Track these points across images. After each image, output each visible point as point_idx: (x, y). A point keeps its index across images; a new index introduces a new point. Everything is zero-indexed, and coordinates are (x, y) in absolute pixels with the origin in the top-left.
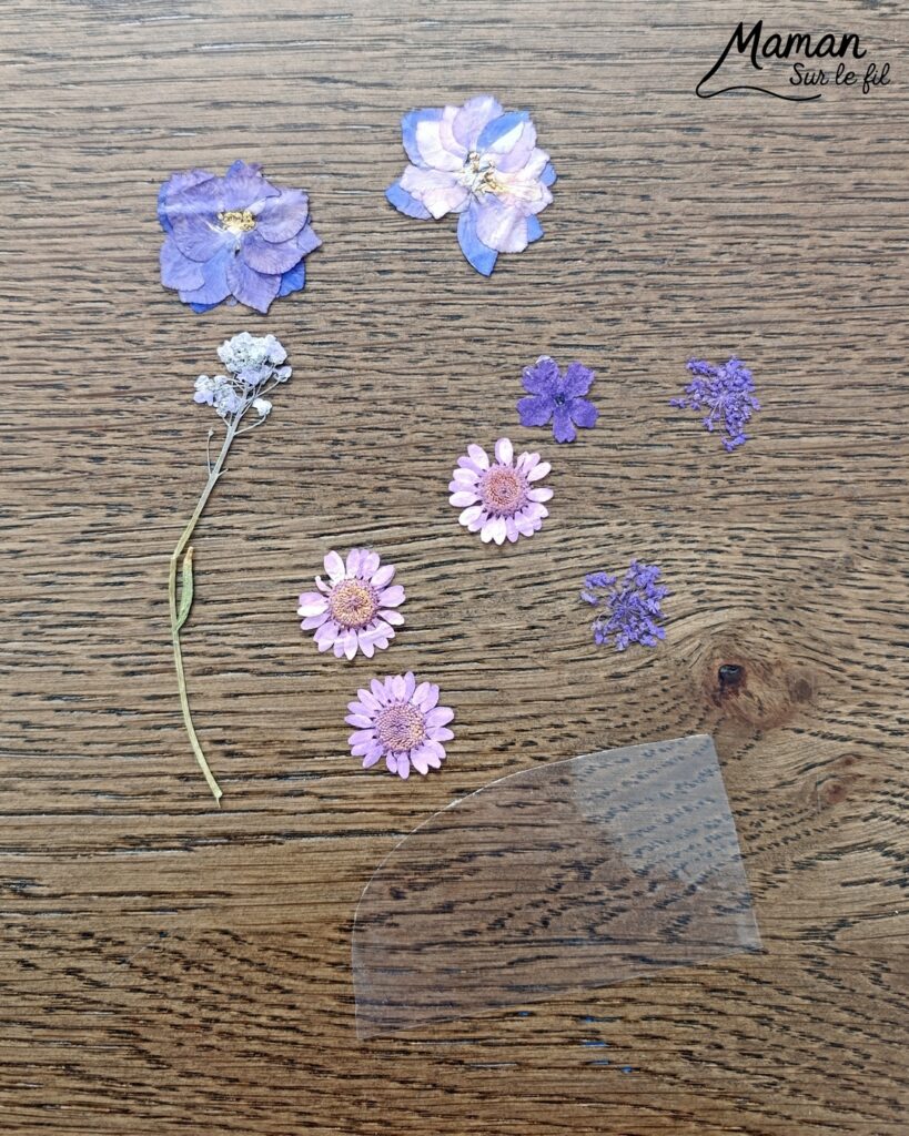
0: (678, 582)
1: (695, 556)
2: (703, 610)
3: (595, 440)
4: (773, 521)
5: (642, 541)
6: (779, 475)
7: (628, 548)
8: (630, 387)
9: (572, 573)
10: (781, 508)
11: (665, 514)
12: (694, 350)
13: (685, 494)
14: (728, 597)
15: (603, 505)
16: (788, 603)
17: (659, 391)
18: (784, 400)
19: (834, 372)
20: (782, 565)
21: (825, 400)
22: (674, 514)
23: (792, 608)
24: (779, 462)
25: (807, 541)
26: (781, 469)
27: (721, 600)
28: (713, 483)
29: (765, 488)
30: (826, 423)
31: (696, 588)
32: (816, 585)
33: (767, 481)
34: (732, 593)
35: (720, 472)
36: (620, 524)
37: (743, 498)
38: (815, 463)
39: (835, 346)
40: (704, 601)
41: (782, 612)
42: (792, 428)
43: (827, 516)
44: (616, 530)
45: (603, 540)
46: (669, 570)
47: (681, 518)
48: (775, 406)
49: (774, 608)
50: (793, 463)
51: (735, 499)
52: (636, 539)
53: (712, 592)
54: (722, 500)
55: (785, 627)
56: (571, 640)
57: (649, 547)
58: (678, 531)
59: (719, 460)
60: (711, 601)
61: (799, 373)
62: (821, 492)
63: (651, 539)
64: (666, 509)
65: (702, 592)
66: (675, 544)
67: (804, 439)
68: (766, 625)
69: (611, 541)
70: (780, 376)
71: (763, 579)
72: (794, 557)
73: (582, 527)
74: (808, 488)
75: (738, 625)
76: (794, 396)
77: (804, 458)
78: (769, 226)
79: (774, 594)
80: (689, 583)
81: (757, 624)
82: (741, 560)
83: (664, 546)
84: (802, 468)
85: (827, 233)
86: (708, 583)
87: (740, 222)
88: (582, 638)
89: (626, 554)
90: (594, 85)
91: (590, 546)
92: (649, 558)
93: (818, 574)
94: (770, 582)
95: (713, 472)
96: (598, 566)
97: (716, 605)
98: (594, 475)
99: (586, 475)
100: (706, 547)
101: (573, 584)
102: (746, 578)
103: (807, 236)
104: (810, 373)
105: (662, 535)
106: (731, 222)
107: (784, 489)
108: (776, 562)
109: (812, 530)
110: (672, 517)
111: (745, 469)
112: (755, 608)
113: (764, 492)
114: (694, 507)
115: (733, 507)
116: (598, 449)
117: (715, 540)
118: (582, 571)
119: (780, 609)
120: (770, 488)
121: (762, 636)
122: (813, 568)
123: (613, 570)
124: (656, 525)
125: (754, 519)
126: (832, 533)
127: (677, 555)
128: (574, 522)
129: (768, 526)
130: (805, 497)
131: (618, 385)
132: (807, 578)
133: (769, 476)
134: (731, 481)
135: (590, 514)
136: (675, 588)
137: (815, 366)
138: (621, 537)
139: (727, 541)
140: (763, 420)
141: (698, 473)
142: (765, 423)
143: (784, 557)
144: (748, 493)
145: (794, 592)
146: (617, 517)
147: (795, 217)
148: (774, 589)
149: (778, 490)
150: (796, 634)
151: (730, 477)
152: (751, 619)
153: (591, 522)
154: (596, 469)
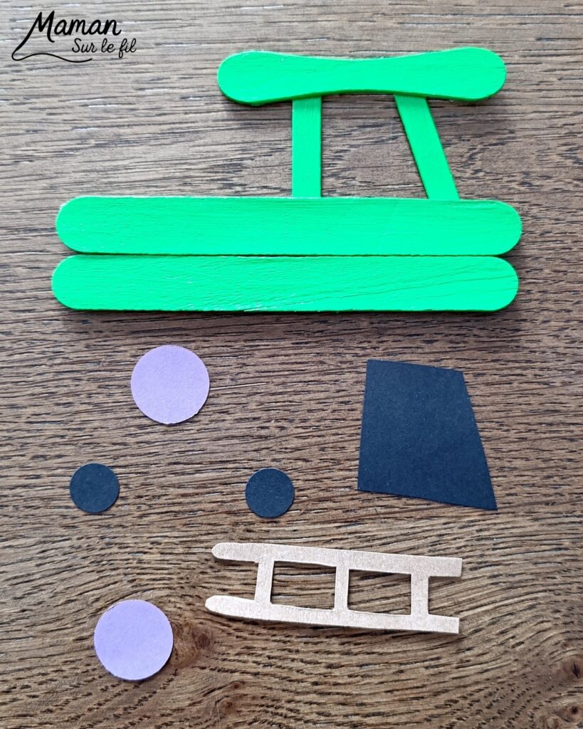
0: (118, 575)
1: (130, 556)
2: (137, 592)
3: (60, 484)
4: (179, 530)
5: (93, 549)
6: (181, 500)
7: (85, 554)
8: (81, 447)
9: (48, 573)
10: (184, 521)
11: (108, 531)
12: (122, 421)
13: (120, 516)
14: (152, 582)
15: (67, 527)
16: (191, 584)
17: (100, 449)
18: (183, 450)
19: (215, 429)
20: (187, 558)
21: (210, 447)
22: (115, 530)
23: (194, 587)
24: (181, 491)
25: (202, 542)
26: (184, 495)
27: (147, 585)
28: (139, 508)
29: (173, 509)
30: (211, 463)
31: (130, 577)
32: (209, 571)
33: (174, 504)
34: (154, 580)
35: (143, 500)
36: (79, 539)
37: (159, 516)
38: (205, 490)
39: (214, 412)
40: (136, 586)
41: (187, 591)
42: (189, 468)
43: (215, 525)
44: (76, 543)
45: (67, 550)
46: (112, 567)
47: (119, 532)
48: (177, 455)
49: (182, 588)
50: (191, 491)
51: (154, 517)
52: (90, 548)
53: (141, 580)
54: (145, 519)
55: (190, 600)
56: (49, 617)
57: (98, 553)
58: (117, 540)
59: (141, 492)
60: (140, 585)
61: (192, 432)
62: (210, 509)
63: (100, 547)
64: (108, 527)
65: (135, 580)
66: (115, 549)
67: (197, 475)
68: (178, 600)
69: (73, 550)
70: (180, 434)
71: (174, 569)
72: (194, 554)
73: (54, 542)
74: (202, 506)
75: (160, 601)
76: (189, 447)
77: (198, 488)
78: (168, 336)
79: (182, 578)
80: (126, 575)
81: (172, 599)
82: (159, 557)
83: (108, 551)
84: (197, 494)
85: (207, 338)
86: (138, 574)
87: (149, 334)
88: (57, 616)
89: (84, 558)
90: (48, 249)
91: (59, 555)
92: (99, 560)
93: (210, 563)
94: (179, 571)
95: (138, 501)
96: (66, 567)
97: (145, 588)
98: (60, 507)
99: (55, 507)
100: (136, 550)
101: (50, 580)
102: (162, 569)
103: (194, 341)
104: (199, 431)
105: (107, 544)
106: (142, 335)
107: (186, 508)
108: (182, 557)
109: (205, 535)
110: (113, 532)
111: (159, 497)
112: (170, 588)
113: (172, 512)
114: (127, 525)
115: (152, 523)
116: (62, 490)
117: (142, 545)
118: (54, 571)
119: (187, 588)
120: (176, 508)
121: (175, 607)
122: (206, 560)
123: (75, 570)
124: (102, 538)
125: (167, 530)
126: (219, 536)
127: (118, 557)
128: (49, 539)
129: (176, 534)
130: (200, 513)
131: (73, 447)
132: (203, 566)
133: (175, 501)
134: (150, 506)
135: (58, 533)
136: (117, 578)
137: (203, 427)
138: (80, 547)
139: (149, 545)
140: (170, 464)
141: (129, 502)
142: (171, 466)
143: (187, 554)
144: (162, 513)
145: (195, 576)
146: (76, 534)
147: (185, 329)
148: (182, 575)
149: (181, 509)
150: (198, 604)
151: (149, 503)
152: (167, 596)
153: (60, 539)
154: (61, 503)
